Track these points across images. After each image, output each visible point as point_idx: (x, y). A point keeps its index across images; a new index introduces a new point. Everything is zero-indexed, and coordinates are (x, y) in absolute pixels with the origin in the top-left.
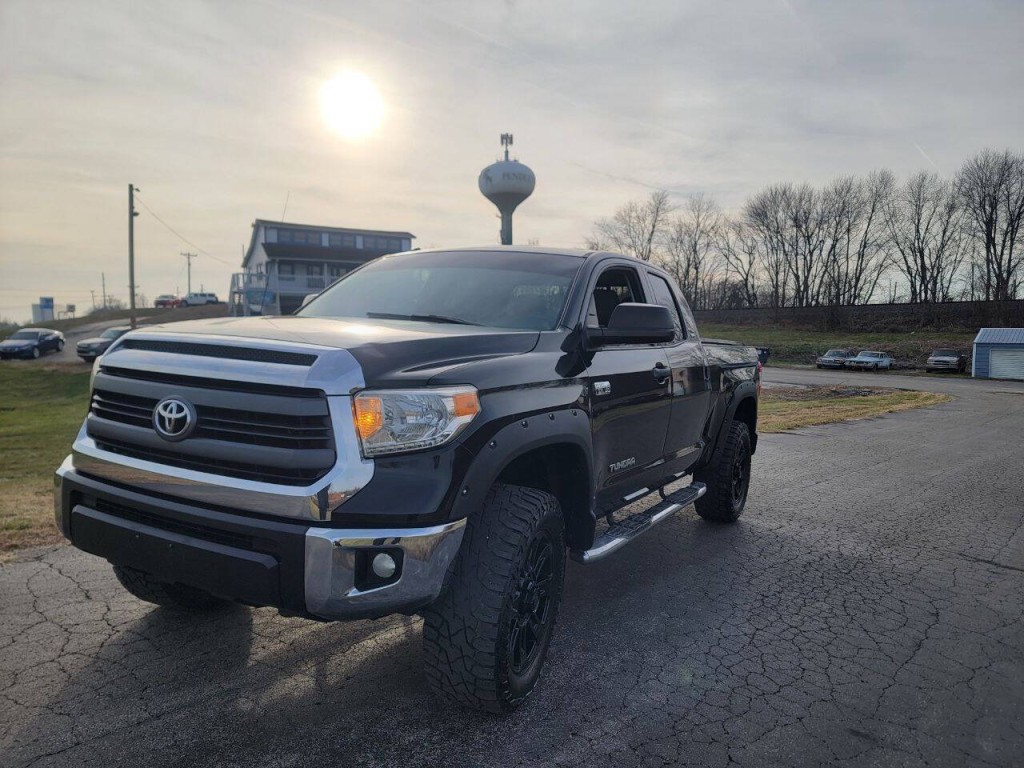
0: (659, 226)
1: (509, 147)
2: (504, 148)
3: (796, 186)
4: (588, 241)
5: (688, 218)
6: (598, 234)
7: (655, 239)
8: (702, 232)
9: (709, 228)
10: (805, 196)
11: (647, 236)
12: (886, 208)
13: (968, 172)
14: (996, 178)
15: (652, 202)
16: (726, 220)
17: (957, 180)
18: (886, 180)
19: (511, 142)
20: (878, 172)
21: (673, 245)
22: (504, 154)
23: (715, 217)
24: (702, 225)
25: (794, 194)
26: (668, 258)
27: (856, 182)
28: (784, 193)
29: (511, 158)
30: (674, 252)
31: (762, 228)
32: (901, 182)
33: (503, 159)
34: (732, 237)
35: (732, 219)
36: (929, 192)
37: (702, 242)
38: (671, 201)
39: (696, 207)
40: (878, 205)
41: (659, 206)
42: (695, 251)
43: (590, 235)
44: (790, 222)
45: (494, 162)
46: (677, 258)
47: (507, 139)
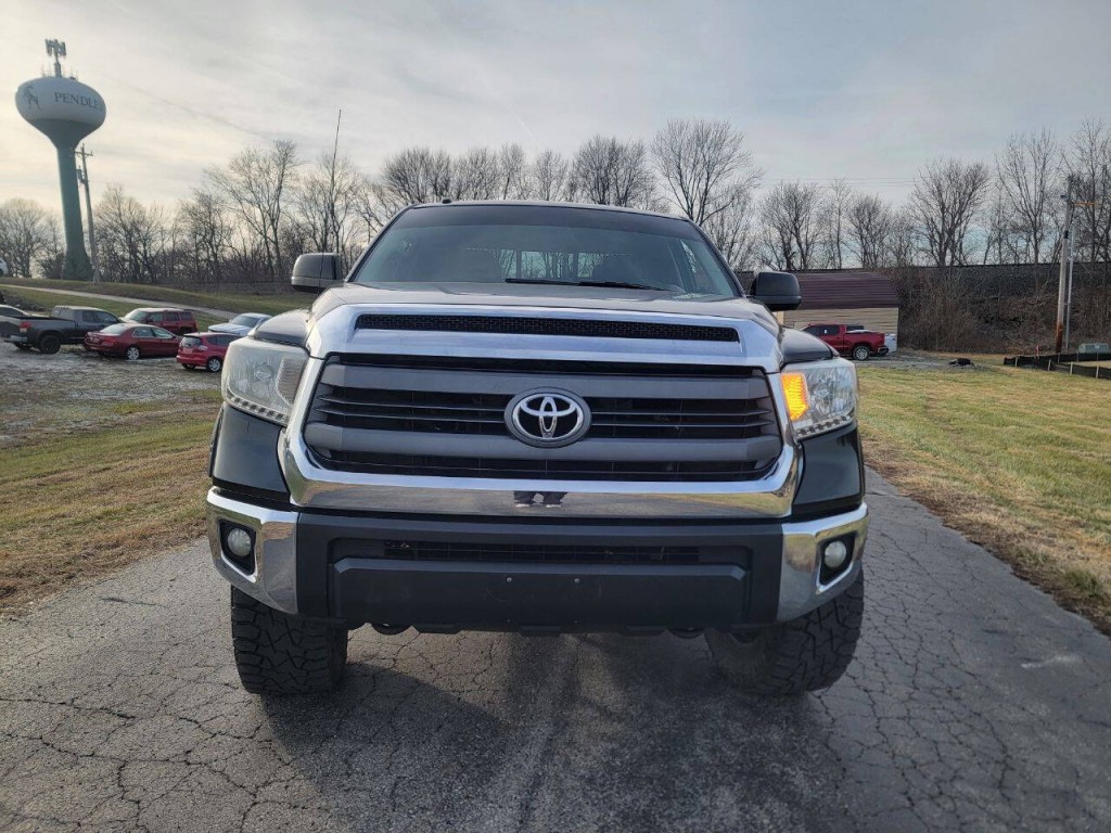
0: (288, 181)
1: (61, 60)
2: (52, 60)
3: (433, 152)
4: (197, 193)
5: (323, 176)
6: (210, 186)
7: (284, 195)
8: (338, 192)
9: (346, 188)
10: (443, 164)
11: (273, 190)
12: (518, 183)
13: (584, 154)
14: (606, 163)
15: (276, 151)
16: (365, 181)
17: (576, 161)
18: (516, 155)
19: (64, 53)
20: (510, 146)
21: (306, 206)
22: (53, 68)
23: (351, 176)
24: (338, 184)
25: (432, 159)
26: (301, 219)
27: (490, 154)
28: (423, 158)
29: (66, 73)
30: (309, 214)
31: (403, 193)
32: (530, 159)
33: (53, 74)
34: (373, 200)
35: (371, 181)
36: (555, 170)
37: (339, 204)
38: (298, 155)
39: (331, 163)
40: (511, 179)
41: (285, 155)
42: (333, 213)
43: (198, 186)
44: (430, 190)
45: (39, 76)
46: (312, 220)
47: (55, 48)
